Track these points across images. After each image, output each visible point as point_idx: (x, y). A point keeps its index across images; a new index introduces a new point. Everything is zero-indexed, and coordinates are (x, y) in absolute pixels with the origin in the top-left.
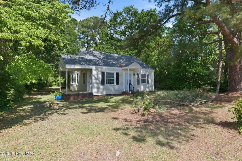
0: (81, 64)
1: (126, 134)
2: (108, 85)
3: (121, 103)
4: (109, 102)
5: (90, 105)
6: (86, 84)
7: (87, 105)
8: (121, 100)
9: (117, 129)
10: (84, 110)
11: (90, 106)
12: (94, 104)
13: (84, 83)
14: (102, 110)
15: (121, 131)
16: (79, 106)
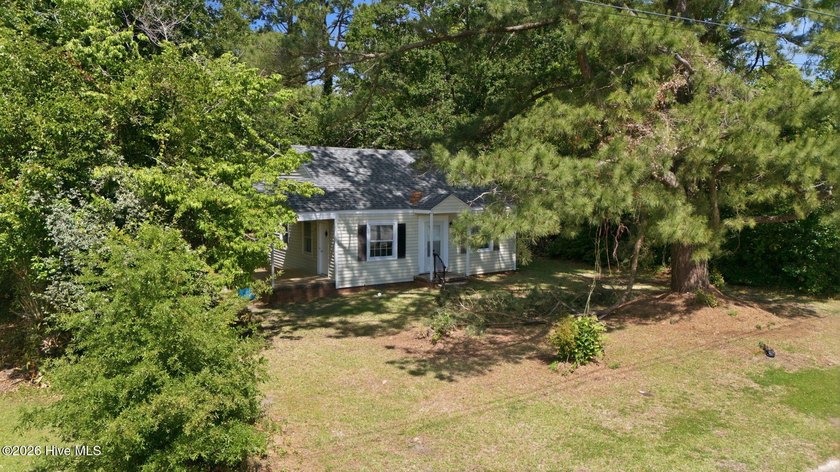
0: (308, 211)
1: (402, 368)
2: (378, 259)
3: (412, 314)
4: (385, 311)
5: (343, 318)
6: (316, 255)
7: (334, 319)
8: (413, 305)
9: (392, 363)
10: (332, 331)
11: (341, 322)
12: (349, 316)
13: (308, 249)
14: (368, 331)
15: (397, 365)
16: (319, 321)
